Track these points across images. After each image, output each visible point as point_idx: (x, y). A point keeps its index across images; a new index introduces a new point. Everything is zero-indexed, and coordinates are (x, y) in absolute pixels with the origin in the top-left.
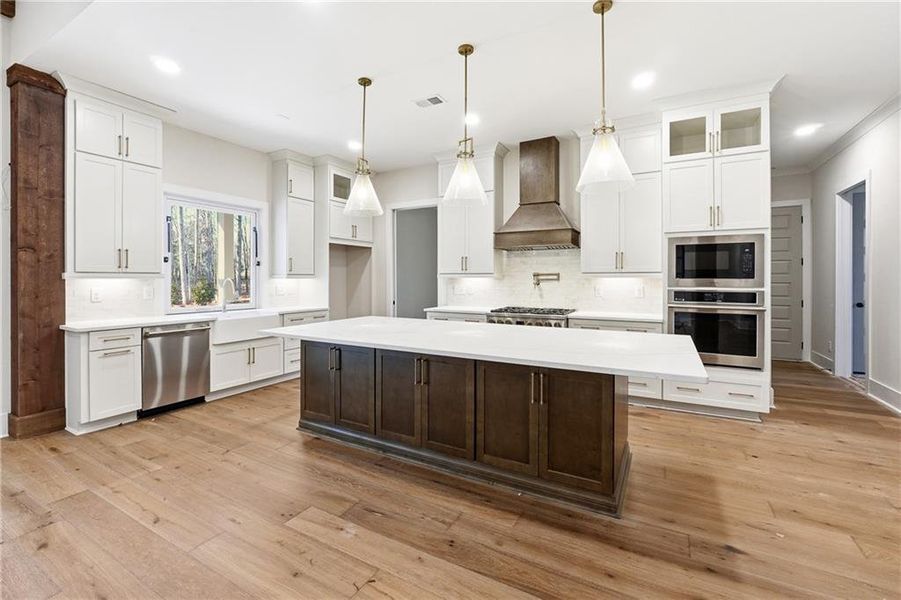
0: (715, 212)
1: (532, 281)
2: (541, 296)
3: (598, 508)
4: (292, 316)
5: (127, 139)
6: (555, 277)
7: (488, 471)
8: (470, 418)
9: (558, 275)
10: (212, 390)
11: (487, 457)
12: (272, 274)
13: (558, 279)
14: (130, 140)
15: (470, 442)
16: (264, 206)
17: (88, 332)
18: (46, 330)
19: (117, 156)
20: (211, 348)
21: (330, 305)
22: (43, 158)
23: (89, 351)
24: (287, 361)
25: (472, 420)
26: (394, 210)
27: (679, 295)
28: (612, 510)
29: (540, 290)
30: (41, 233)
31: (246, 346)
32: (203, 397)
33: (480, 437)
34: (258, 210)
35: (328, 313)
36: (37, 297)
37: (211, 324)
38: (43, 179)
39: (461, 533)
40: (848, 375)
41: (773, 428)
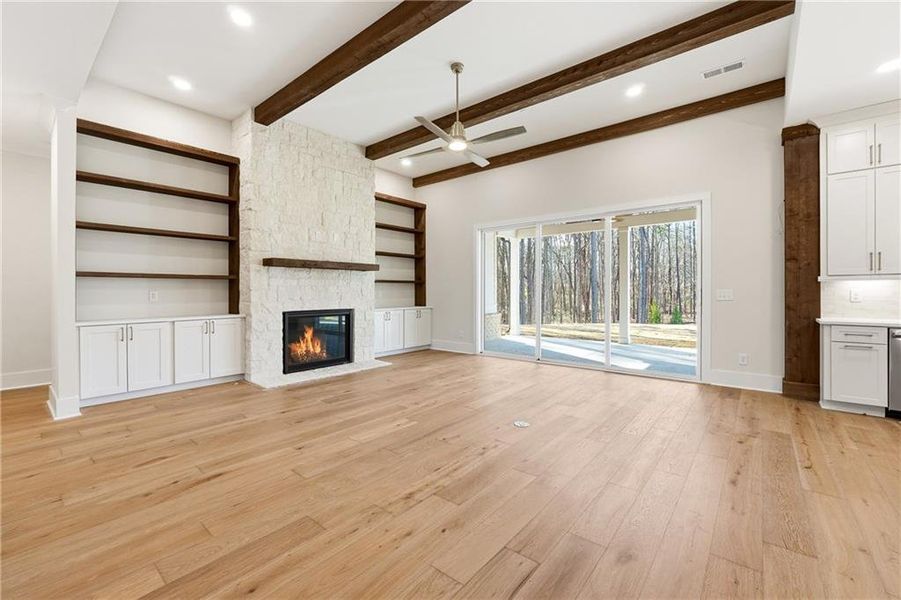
5: (880, 146)
14: (882, 147)
17: (830, 325)
18: (805, 322)
19: (869, 166)
22: (802, 189)
23: (831, 341)
30: (801, 247)
36: (798, 295)
38: (802, 206)
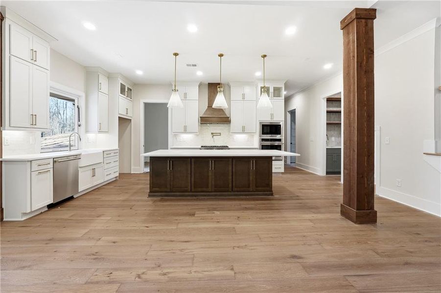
0: (272, 115)
1: (211, 136)
2: (214, 141)
3: (269, 195)
4: (107, 153)
5: (35, 52)
7: (236, 193)
9: (220, 133)
10: (79, 191)
11: (236, 189)
12: (87, 131)
13: (220, 135)
14: (37, 52)
15: (230, 185)
16: (83, 94)
17: (31, 161)
19: (30, 61)
20: (79, 169)
21: (119, 147)
23: (31, 172)
24: (105, 175)
25: (231, 178)
26: (144, 103)
27: (263, 140)
28: (272, 195)
29: (214, 139)
31: (92, 167)
32: (73, 196)
33: (234, 183)
34: (79, 96)
35: (118, 151)
40: (290, 163)
41: (285, 176)
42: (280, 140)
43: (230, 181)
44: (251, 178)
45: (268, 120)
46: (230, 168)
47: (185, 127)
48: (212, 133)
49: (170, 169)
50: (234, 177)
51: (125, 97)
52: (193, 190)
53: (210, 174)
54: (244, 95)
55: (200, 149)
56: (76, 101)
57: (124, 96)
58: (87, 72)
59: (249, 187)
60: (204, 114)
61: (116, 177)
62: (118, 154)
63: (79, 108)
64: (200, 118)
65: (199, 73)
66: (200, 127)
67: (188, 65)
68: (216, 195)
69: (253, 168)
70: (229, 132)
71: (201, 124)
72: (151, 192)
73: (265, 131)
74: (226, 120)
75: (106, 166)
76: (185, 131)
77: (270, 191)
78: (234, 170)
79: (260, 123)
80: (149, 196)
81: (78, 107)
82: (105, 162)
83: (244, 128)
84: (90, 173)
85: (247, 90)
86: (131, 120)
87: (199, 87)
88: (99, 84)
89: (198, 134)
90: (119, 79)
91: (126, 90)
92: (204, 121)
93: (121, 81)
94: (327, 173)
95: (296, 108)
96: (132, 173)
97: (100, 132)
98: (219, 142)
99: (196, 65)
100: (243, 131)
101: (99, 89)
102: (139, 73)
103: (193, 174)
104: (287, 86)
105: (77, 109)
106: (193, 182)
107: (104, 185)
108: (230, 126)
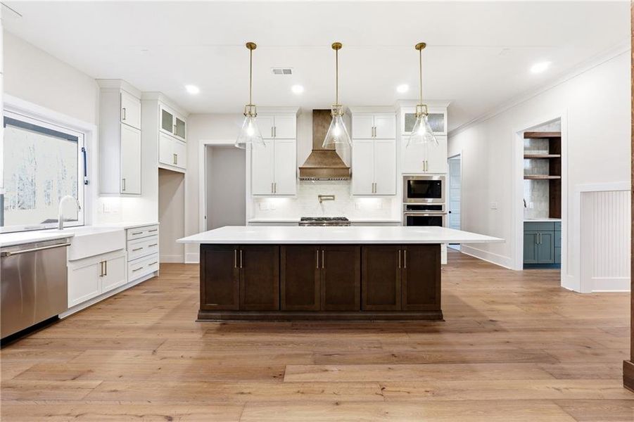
0: (425, 164)
1: (318, 200)
2: (323, 210)
3: (434, 319)
4: (135, 231)
6: (332, 198)
7: (369, 314)
8: (357, 284)
9: (333, 196)
10: (70, 306)
11: (368, 307)
12: (101, 193)
13: (334, 199)
15: (357, 299)
16: (94, 128)
20: (69, 265)
21: (159, 220)
24: (130, 271)
25: (359, 285)
26: (205, 145)
27: (409, 207)
28: (441, 318)
29: (322, 206)
31: (98, 260)
32: (58, 316)
33: (364, 295)
34: (87, 131)
35: (157, 227)
37: (68, 240)
39: (395, 350)
42: (439, 208)
43: (357, 291)
44: (398, 285)
45: (418, 172)
46: (357, 266)
47: (274, 186)
48: (320, 196)
49: (238, 265)
50: (364, 283)
51: (172, 134)
52: (284, 306)
53: (317, 276)
54: (374, 129)
55: (300, 224)
56: (80, 140)
57: (169, 133)
58: (101, 88)
59: (394, 303)
60: (307, 162)
61: (155, 272)
62: (157, 232)
63: (85, 152)
64: (299, 171)
65: (298, 90)
66: (298, 186)
67: (276, 72)
68: (328, 319)
69: (402, 265)
70: (349, 194)
71: (301, 180)
72: (202, 309)
73: (412, 192)
74: (344, 174)
75: (132, 256)
76: (274, 193)
77: (436, 311)
78: (364, 269)
79: (404, 177)
80: (200, 318)
81: (83, 150)
82: (131, 248)
83: (374, 186)
84: (96, 270)
85: (380, 122)
86: (184, 174)
87: (297, 117)
88: (121, 109)
89: (295, 197)
90: (159, 103)
91: (174, 123)
92: (305, 174)
93: (163, 107)
94: (526, 266)
95: (460, 153)
96: (186, 262)
97: (124, 193)
98: (331, 211)
99: (289, 72)
100: (374, 192)
101: (121, 118)
102: (193, 90)
103: (283, 277)
104: (453, 112)
105: (81, 155)
106: (283, 293)
107: (126, 290)
108: (350, 183)
